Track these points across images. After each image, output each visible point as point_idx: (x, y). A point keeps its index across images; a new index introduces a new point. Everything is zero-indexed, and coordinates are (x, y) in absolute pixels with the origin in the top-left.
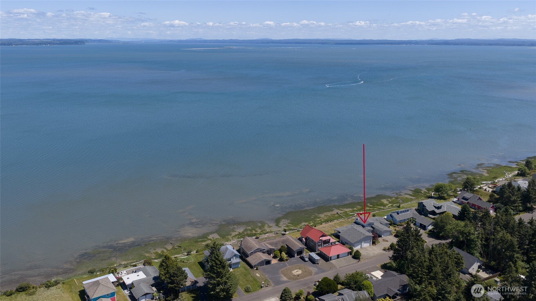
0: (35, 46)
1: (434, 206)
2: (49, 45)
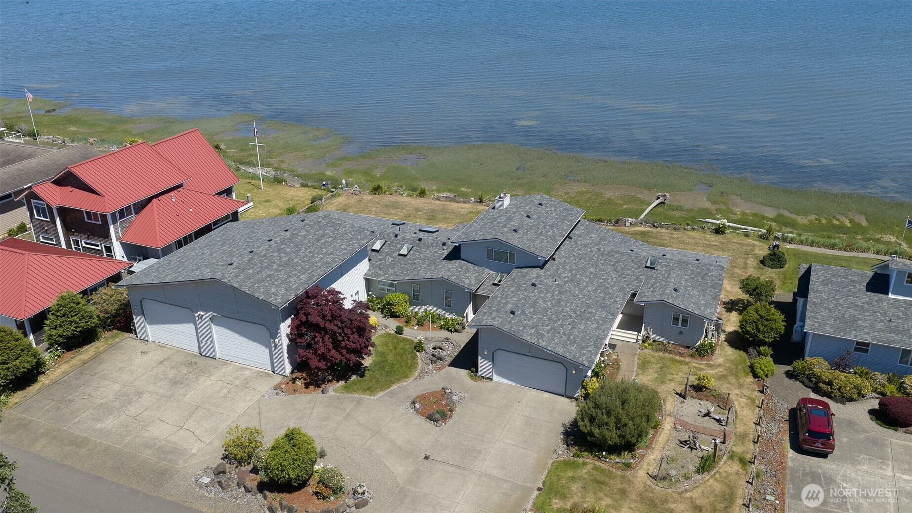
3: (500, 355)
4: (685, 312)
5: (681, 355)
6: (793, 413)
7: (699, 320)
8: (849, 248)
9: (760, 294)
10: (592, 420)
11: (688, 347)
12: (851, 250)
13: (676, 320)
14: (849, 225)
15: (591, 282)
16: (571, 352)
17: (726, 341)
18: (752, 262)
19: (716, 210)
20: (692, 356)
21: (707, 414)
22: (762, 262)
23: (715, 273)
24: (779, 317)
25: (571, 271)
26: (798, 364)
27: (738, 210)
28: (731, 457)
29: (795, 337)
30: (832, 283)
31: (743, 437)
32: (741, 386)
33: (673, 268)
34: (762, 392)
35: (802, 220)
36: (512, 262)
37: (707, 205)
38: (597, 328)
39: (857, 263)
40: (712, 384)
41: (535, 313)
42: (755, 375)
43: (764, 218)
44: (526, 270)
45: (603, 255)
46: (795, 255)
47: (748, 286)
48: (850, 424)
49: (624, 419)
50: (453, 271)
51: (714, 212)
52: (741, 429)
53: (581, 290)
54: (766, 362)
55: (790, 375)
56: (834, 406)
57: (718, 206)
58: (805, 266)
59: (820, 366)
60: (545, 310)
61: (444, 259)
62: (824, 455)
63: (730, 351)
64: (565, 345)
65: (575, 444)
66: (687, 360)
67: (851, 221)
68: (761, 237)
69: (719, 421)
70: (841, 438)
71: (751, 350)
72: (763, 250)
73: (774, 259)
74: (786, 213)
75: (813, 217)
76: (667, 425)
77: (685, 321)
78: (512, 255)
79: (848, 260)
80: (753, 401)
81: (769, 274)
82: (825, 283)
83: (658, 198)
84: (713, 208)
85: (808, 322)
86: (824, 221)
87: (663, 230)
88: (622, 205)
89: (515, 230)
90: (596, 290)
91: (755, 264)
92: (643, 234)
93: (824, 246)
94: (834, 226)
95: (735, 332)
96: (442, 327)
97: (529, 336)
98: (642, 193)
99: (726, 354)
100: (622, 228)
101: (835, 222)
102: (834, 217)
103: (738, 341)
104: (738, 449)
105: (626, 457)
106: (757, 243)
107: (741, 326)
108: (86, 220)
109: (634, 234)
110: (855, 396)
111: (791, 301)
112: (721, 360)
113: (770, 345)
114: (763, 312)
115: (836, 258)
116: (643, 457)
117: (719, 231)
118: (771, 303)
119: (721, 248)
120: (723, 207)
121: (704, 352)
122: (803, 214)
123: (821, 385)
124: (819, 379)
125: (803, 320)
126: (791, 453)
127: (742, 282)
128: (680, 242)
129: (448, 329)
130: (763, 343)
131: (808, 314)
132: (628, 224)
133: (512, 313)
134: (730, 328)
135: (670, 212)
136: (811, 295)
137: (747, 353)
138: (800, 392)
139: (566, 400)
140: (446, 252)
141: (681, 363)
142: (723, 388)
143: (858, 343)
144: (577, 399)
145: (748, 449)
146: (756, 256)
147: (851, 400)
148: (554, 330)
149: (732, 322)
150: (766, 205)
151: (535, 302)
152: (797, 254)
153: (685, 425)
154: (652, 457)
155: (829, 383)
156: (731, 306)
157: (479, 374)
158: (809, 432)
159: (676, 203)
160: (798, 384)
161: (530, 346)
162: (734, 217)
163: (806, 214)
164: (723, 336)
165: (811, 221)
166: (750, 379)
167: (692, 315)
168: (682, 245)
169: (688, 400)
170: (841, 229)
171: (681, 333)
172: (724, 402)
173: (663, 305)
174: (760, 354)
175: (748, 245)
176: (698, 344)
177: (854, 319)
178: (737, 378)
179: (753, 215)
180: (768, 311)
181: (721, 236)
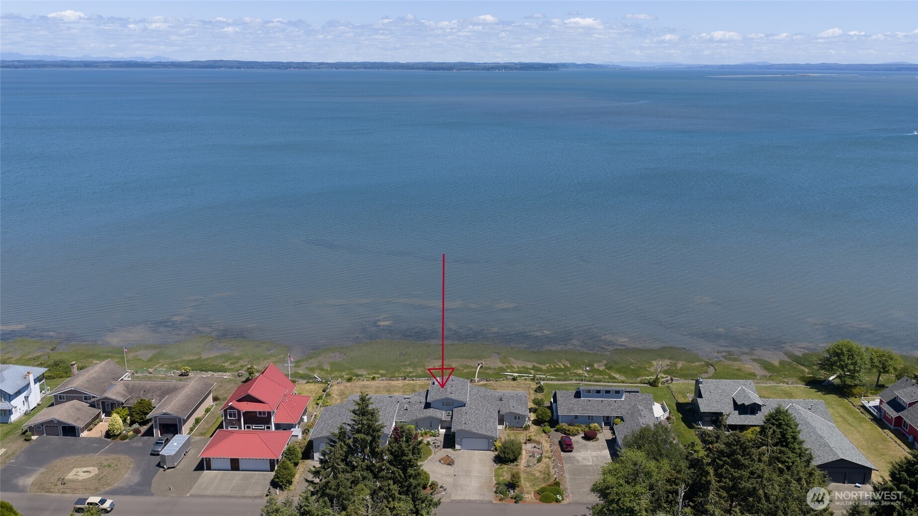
0: (484, 71)
1: (733, 398)
2: (504, 70)
3: (464, 440)
4: (518, 414)
5: (519, 431)
6: (560, 442)
7: (524, 417)
8: (565, 380)
9: (540, 404)
10: (504, 453)
11: (521, 428)
12: (567, 380)
13: (516, 418)
14: (563, 367)
15: (483, 409)
16: (489, 434)
17: (532, 423)
18: (532, 392)
19: (506, 367)
20: (523, 430)
21: (535, 447)
22: (535, 391)
23: (524, 399)
24: (549, 411)
25: (475, 406)
26: (558, 426)
27: (515, 366)
28: (546, 457)
29: (555, 418)
30: (564, 397)
31: (547, 451)
32: (542, 437)
33: (509, 399)
34: (549, 438)
35: (544, 367)
36: (453, 405)
37: (501, 365)
38: (493, 425)
39: (570, 386)
40: (533, 438)
41: (472, 422)
42: (545, 433)
43: (528, 368)
44: (459, 408)
45: (482, 397)
46: (546, 386)
47: (536, 402)
48: (577, 442)
49: (514, 450)
50: (430, 412)
51: (506, 368)
52: (546, 449)
53: (482, 412)
54: (548, 428)
55: (556, 431)
56: (571, 437)
57: (506, 365)
58: (554, 392)
59: (565, 426)
60: (475, 421)
61: (424, 408)
62: (571, 451)
63: (535, 426)
64: (487, 432)
65: (499, 463)
66: (522, 432)
67: (564, 365)
68: (531, 379)
69: (538, 448)
70: (575, 446)
71: (542, 425)
72: (534, 386)
73: (540, 389)
74: (536, 365)
75: (548, 365)
76: (524, 452)
77: (519, 418)
78: (452, 403)
79: (566, 385)
80: (547, 441)
81: (540, 396)
82: (561, 397)
83: (479, 365)
84: (504, 366)
85: (559, 411)
86: (553, 367)
87: (492, 382)
88: (464, 370)
89: (451, 393)
90: (486, 412)
91: (533, 392)
92: (484, 385)
93: (556, 380)
94: (557, 369)
95: (534, 420)
96: (431, 436)
97: (474, 430)
98: (469, 362)
99: (534, 428)
100: (475, 383)
101: (557, 366)
102: (556, 364)
103: (537, 422)
104: (547, 455)
105: (516, 463)
106: (531, 383)
107: (537, 417)
108: (258, 416)
109: (482, 385)
110: (577, 433)
111: (550, 405)
112: (533, 430)
113: (548, 422)
114: (543, 411)
115: (561, 385)
116: (520, 462)
117: (514, 379)
118: (545, 407)
119: (518, 387)
120: (509, 365)
121: (527, 428)
122: (544, 364)
123: (566, 431)
124: (565, 430)
125: (557, 411)
126: (562, 453)
127: (533, 400)
128: (501, 387)
129: (434, 436)
130: (545, 421)
131: (558, 409)
132: (476, 381)
133: (465, 424)
134: (532, 419)
135: (487, 371)
136: (558, 402)
137: (540, 426)
138: (560, 435)
139: (489, 452)
140: (423, 406)
141: (520, 433)
142: (537, 439)
143: (575, 416)
144: (493, 451)
145: (550, 454)
146: (532, 389)
147: (576, 435)
148: (480, 427)
149: (533, 416)
150: (526, 361)
151: (470, 419)
152: (547, 385)
153: (529, 451)
154: (523, 462)
155: (569, 431)
156: (531, 410)
157: (456, 448)
158: (566, 445)
159: (487, 366)
160: (559, 433)
161: (475, 433)
162: (515, 370)
163: (545, 364)
164: (531, 422)
165: (547, 367)
166: (544, 434)
167: (521, 415)
168: (502, 388)
169: (527, 444)
170: (560, 370)
171: (518, 422)
172: (539, 443)
173: (511, 413)
174: (545, 426)
175: (528, 384)
176: (524, 426)
177: (572, 408)
178: (540, 435)
179: (523, 367)
180: (545, 410)
181: (516, 381)
